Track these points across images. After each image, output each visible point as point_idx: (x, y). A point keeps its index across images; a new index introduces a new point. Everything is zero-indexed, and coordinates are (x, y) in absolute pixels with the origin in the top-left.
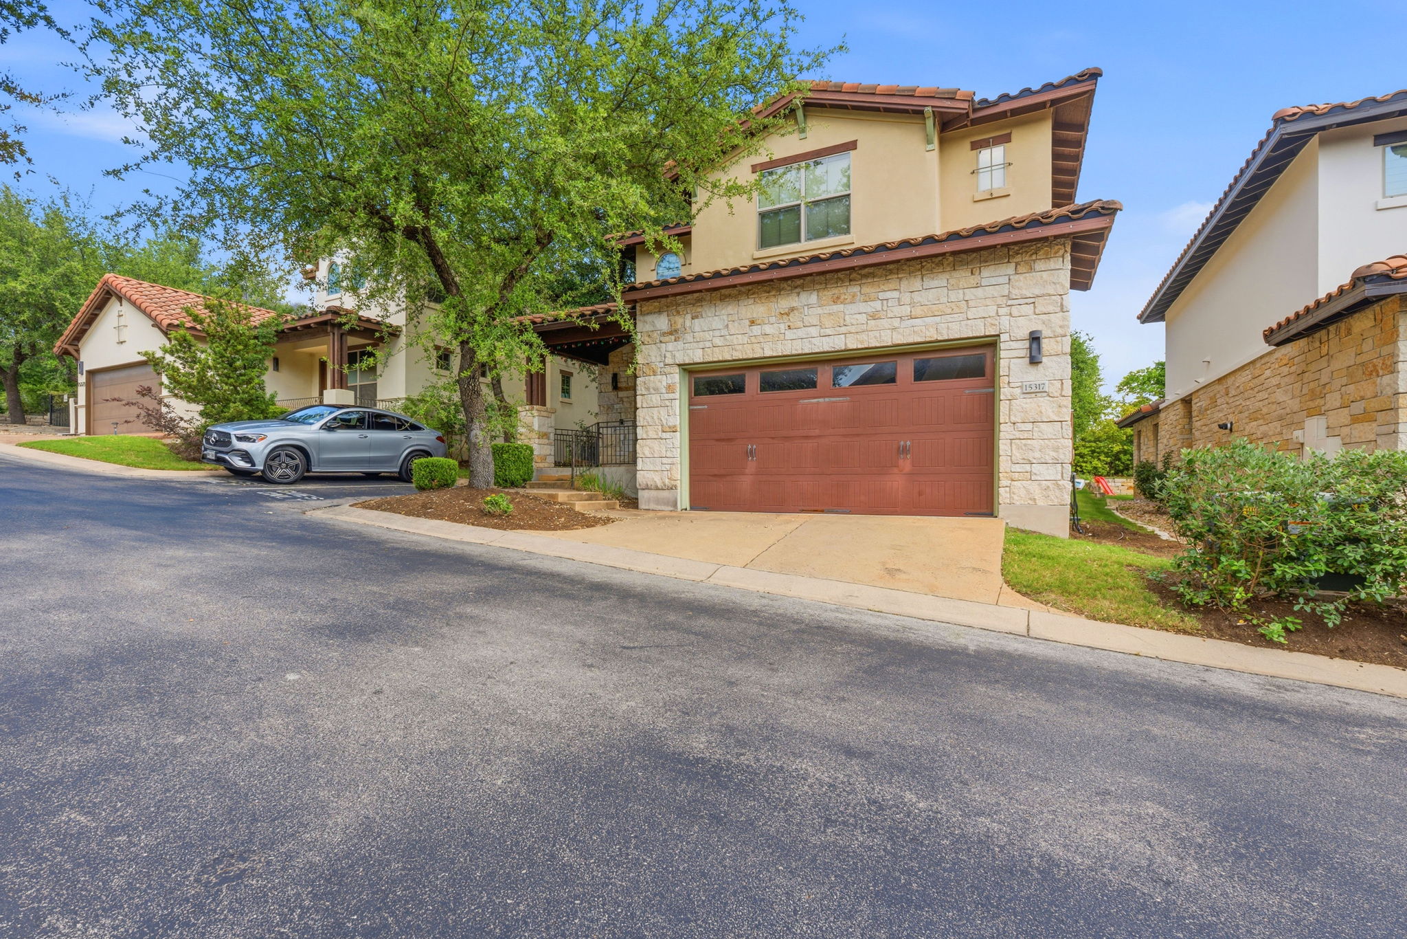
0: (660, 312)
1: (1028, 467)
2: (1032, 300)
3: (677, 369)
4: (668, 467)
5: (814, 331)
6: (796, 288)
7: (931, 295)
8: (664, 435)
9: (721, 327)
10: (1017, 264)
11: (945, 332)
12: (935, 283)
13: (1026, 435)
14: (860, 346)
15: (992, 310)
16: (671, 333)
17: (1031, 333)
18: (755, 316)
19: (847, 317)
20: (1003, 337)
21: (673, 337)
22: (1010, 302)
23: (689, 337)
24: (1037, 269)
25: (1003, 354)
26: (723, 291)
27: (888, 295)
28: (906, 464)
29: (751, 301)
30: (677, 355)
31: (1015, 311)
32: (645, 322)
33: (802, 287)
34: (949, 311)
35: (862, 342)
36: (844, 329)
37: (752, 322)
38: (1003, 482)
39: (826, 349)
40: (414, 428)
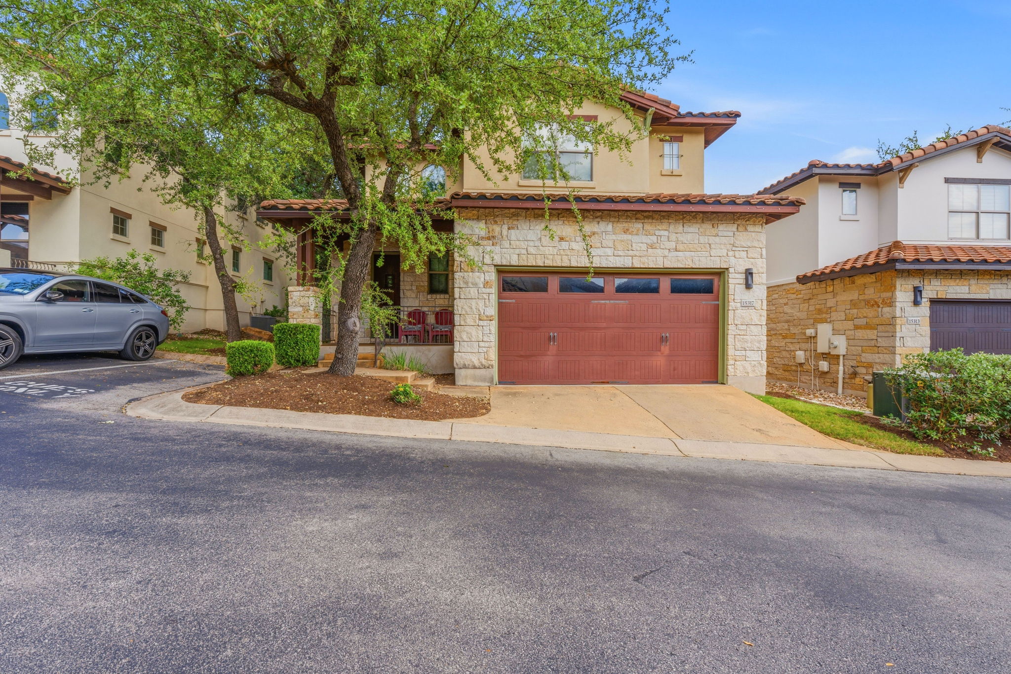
0: (478, 219)
1: (744, 352)
2: (746, 249)
3: (493, 269)
4: (485, 350)
5: (609, 252)
6: (597, 217)
7: (689, 236)
8: (481, 323)
9: (534, 239)
10: (738, 225)
11: (697, 263)
12: (691, 229)
13: (743, 333)
14: (642, 266)
15: (724, 252)
16: (489, 238)
17: (747, 270)
18: (564, 234)
19: (634, 245)
20: (731, 270)
21: (491, 242)
22: (734, 249)
23: (506, 244)
24: (749, 230)
25: (730, 281)
26: (536, 211)
27: (662, 233)
28: (665, 349)
29: (561, 222)
30: (495, 257)
31: (737, 254)
32: (464, 225)
33: (601, 218)
34: (700, 249)
35: (644, 264)
36: (631, 253)
37: (562, 239)
38: (731, 362)
39: (618, 265)
40: (139, 301)
